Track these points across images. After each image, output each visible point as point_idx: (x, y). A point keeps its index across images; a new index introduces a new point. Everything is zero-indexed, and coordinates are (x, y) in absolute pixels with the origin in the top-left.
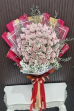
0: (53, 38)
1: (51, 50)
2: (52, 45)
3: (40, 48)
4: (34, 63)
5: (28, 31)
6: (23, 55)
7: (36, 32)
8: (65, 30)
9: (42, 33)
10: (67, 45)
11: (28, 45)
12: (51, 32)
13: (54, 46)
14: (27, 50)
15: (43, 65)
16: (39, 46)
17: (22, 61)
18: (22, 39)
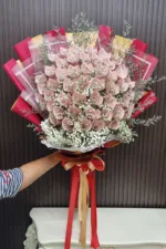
0: (119, 78)
1: (115, 103)
2: (117, 92)
3: (88, 98)
4: (72, 126)
5: (63, 62)
6: (49, 109)
7: (80, 63)
8: (149, 63)
9: (94, 66)
10: (153, 95)
11: (61, 89)
12: (117, 66)
13: (121, 95)
14: (58, 99)
15: (93, 132)
16: (86, 93)
17: (46, 121)
18: (48, 77)
